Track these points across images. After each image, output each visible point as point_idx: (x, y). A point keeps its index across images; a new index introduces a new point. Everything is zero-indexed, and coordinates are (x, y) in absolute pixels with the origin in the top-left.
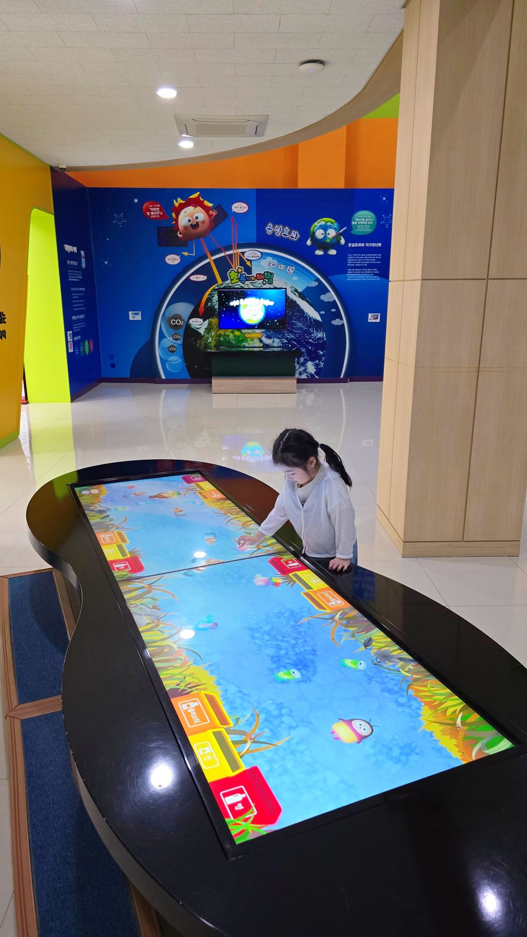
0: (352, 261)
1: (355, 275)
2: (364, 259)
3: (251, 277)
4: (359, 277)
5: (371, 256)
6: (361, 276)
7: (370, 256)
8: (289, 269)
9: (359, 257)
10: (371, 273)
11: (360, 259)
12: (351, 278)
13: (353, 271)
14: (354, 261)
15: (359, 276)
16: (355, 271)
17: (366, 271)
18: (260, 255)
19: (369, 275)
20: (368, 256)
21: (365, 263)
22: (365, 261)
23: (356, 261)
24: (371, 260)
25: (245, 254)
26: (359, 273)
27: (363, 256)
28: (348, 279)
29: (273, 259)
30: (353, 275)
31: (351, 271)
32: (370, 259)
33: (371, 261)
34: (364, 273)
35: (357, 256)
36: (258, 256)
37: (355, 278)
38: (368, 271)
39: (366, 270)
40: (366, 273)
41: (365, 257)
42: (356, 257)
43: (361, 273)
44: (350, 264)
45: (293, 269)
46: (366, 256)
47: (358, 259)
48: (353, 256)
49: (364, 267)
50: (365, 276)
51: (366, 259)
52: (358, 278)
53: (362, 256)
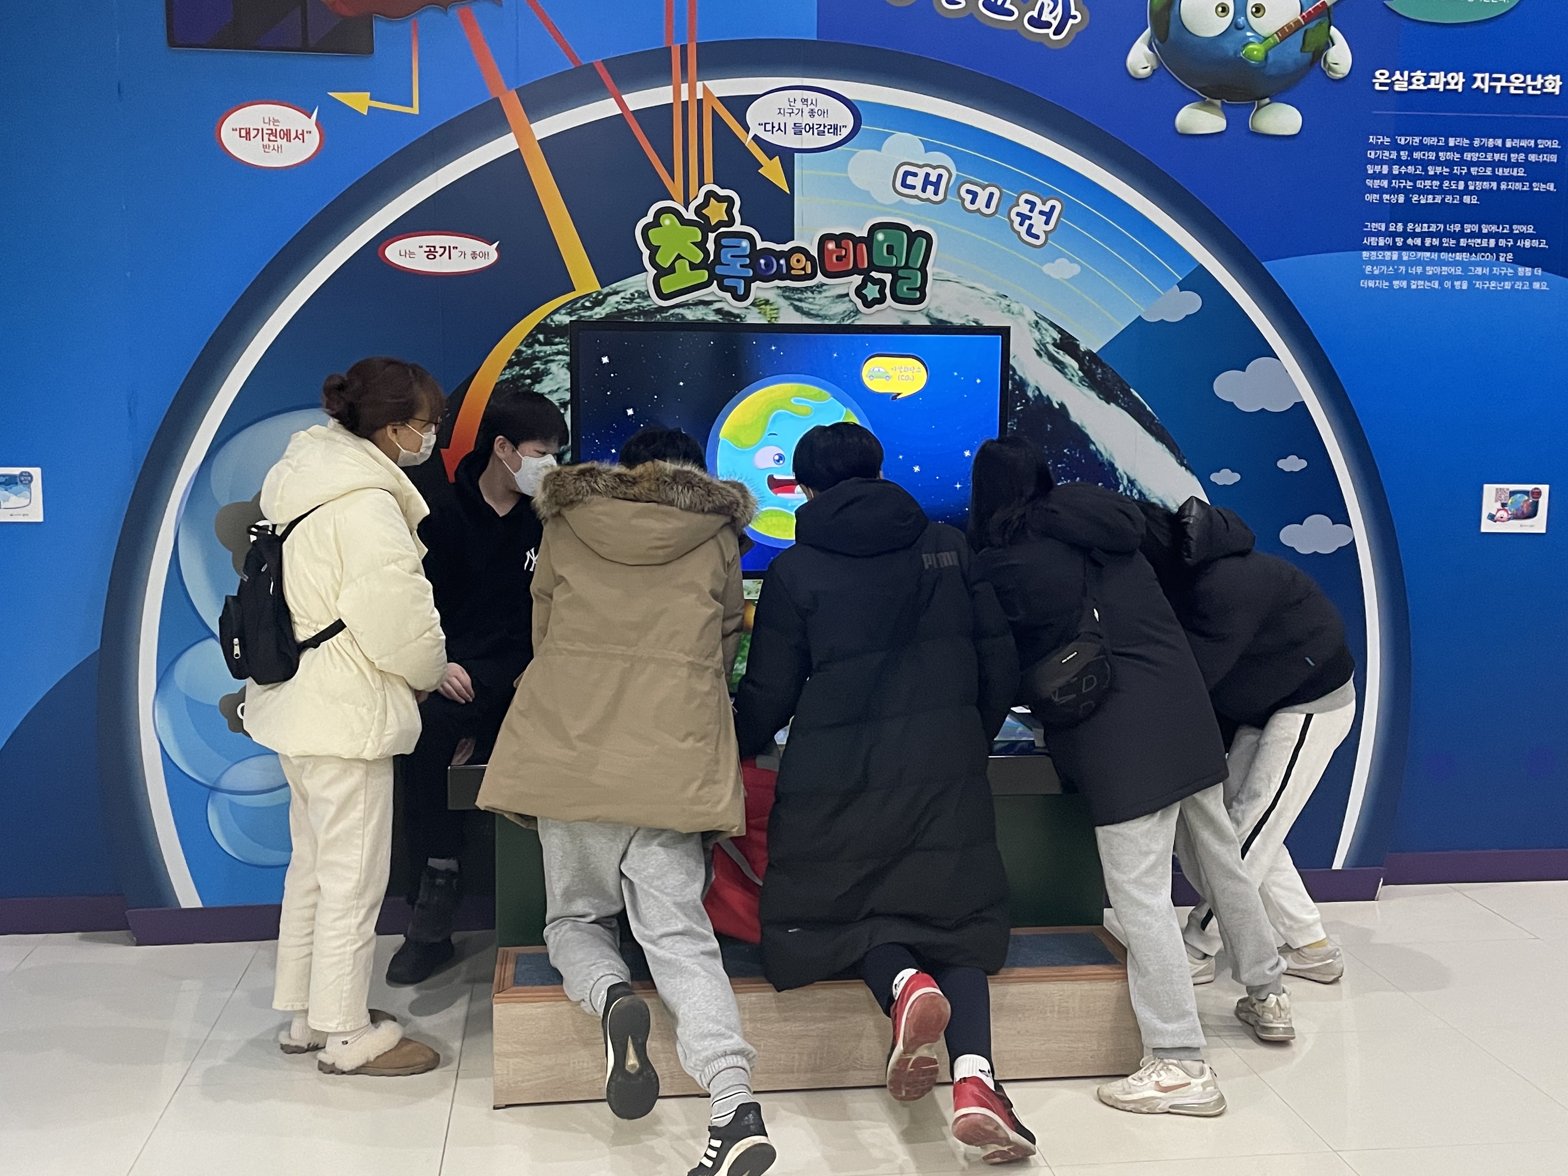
0: (1390, 176)
1: (1405, 255)
2: (1462, 162)
3: (787, 255)
4: (1430, 270)
5: (1502, 150)
6: (1441, 263)
7: (1496, 150)
8: (1025, 209)
9: (1432, 156)
10: (1498, 250)
11: (1437, 162)
12: (1382, 277)
13: (1394, 235)
14: (1399, 176)
15: (1432, 263)
16: (1405, 235)
17: (1472, 235)
18: (845, 119)
19: (1489, 257)
20: (1483, 149)
21: (1466, 191)
22: (1469, 177)
23: (1414, 178)
24: (1500, 172)
25: (753, 115)
26: (1432, 249)
27: (1457, 149)
28: (1364, 284)
29: (928, 148)
30: (1395, 255)
31: (1387, 234)
32: (1495, 164)
33: (1499, 179)
34: (1458, 249)
35: (1422, 147)
36: (835, 129)
37: (1408, 277)
38: (1480, 235)
39: (1468, 228)
40: (1469, 249)
41: (1468, 156)
42: (1417, 155)
43: (1440, 249)
44: (1381, 191)
45: (1048, 215)
46: (1471, 149)
47: (1425, 164)
48: (1399, 148)
49: (1462, 214)
50: (1465, 265)
51: (1471, 164)
52: (1423, 277)
53: (1447, 148)
